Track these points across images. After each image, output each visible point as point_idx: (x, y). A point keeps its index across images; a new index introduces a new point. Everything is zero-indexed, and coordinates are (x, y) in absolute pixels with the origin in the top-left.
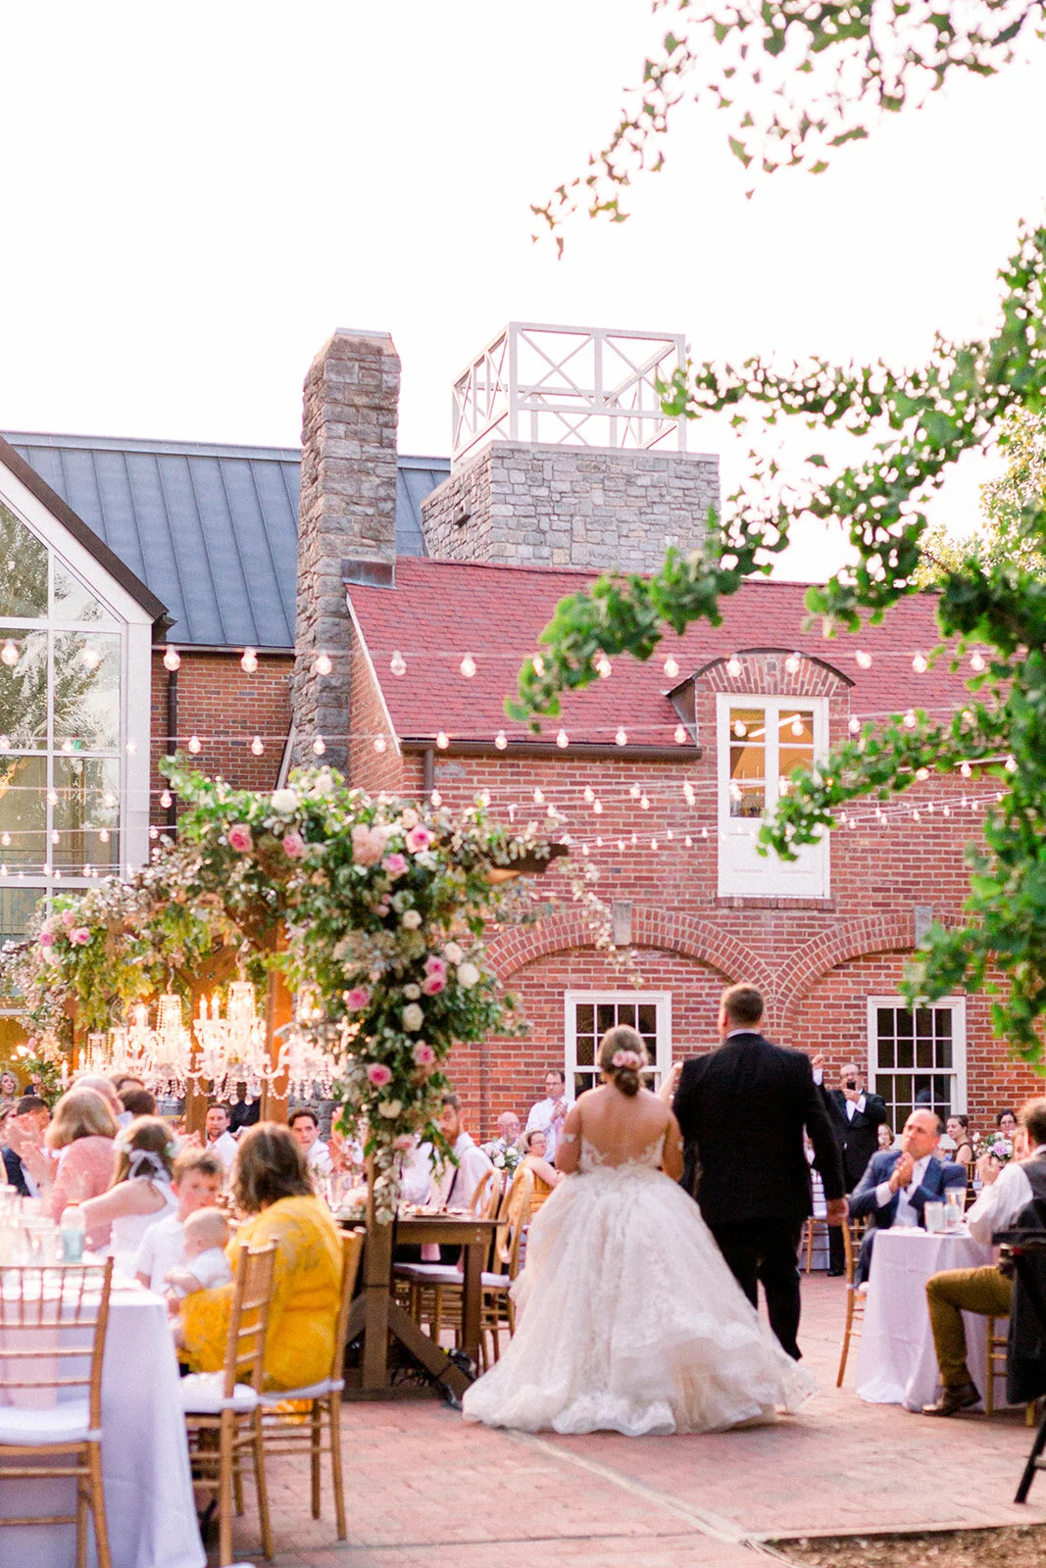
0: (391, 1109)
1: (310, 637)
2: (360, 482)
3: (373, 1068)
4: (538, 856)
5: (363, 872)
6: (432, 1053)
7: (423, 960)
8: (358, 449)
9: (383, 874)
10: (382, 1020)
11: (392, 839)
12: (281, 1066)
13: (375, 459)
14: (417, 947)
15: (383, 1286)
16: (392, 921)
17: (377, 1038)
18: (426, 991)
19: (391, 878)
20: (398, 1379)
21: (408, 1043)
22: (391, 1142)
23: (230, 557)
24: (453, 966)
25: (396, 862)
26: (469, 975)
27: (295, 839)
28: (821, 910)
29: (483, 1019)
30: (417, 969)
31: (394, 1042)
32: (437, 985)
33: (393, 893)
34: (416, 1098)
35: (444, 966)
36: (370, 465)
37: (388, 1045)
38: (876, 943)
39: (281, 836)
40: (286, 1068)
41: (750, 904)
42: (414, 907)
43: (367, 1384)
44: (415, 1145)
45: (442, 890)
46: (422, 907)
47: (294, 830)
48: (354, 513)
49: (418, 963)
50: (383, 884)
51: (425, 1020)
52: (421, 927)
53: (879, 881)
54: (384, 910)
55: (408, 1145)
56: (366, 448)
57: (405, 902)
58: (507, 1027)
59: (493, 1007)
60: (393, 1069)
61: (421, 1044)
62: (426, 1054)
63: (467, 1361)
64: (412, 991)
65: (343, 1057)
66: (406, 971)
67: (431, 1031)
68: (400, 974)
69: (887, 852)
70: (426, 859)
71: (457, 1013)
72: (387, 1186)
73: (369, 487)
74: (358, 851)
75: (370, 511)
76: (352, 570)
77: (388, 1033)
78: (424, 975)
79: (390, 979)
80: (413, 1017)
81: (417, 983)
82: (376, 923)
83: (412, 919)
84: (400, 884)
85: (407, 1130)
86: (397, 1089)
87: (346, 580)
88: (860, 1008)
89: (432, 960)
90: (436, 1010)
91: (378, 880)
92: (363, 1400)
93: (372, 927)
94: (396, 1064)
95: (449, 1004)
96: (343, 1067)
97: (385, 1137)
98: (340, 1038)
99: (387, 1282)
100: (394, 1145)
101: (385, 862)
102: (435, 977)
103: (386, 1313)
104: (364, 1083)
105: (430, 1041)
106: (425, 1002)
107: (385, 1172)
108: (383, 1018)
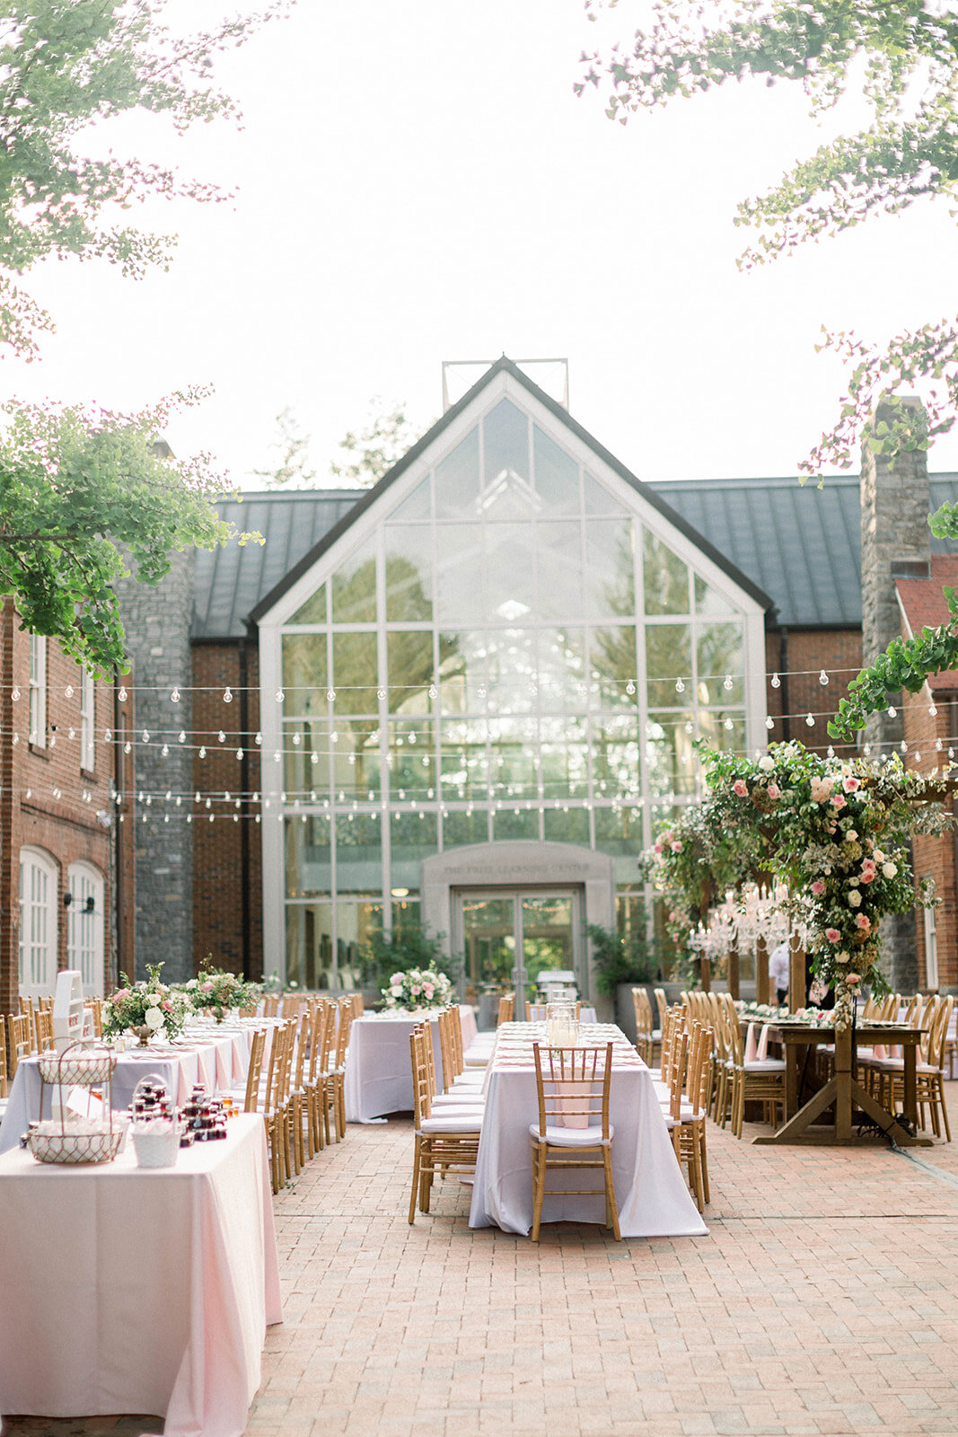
0: (843, 957)
1: (871, 618)
2: (901, 505)
3: (829, 931)
4: (939, 791)
5: (816, 807)
6: (869, 920)
7: (861, 861)
8: (899, 481)
9: (832, 807)
10: (833, 901)
11: (835, 785)
12: (793, 930)
13: (912, 487)
14: (856, 852)
15: (849, 1072)
16: (839, 837)
17: (832, 912)
18: (862, 881)
19: (836, 810)
21: (851, 915)
22: (845, 978)
23: (823, 559)
24: (881, 864)
25: (840, 800)
26: (890, 871)
27: (774, 790)
30: (856, 868)
31: (840, 915)
32: (870, 877)
33: (838, 820)
34: (860, 951)
35: (874, 865)
36: (909, 491)
37: (837, 917)
39: (765, 786)
40: (797, 931)
42: (852, 828)
43: (839, 1136)
45: (870, 816)
46: (857, 827)
47: (773, 782)
48: (898, 527)
49: (858, 863)
50: (832, 814)
51: (863, 900)
52: (858, 840)
54: (833, 830)
55: (855, 980)
56: (905, 480)
57: (845, 825)
60: (842, 931)
61: (860, 915)
62: (864, 921)
63: (908, 1121)
64: (854, 881)
65: (813, 925)
66: (850, 869)
67: (867, 906)
68: (847, 870)
70: (860, 796)
71: (884, 895)
73: (909, 507)
74: (814, 793)
75: (911, 525)
76: (898, 568)
77: (838, 908)
78: (861, 871)
79: (839, 874)
80: (855, 898)
81: (857, 877)
82: (828, 839)
83: (852, 835)
84: (844, 813)
85: (855, 971)
86: (845, 944)
87: (895, 576)
89: (866, 860)
90: (870, 893)
91: (828, 811)
92: (837, 1145)
93: (825, 842)
94: (844, 929)
95: (878, 889)
96: (810, 932)
97: (841, 975)
98: (809, 913)
99: (850, 1069)
100: (847, 981)
101: (832, 800)
102: (868, 872)
103: (849, 1089)
104: (825, 941)
105: (868, 913)
106: (862, 888)
107: (842, 998)
108: (834, 899)
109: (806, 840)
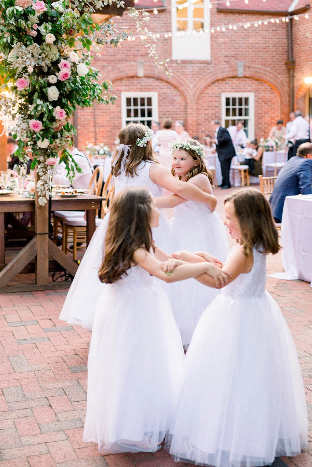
0: (44, 144)
3: (32, 122)
4: (118, 6)
5: (20, 9)
6: (64, 113)
7: (58, 61)
9: (33, 12)
14: (54, 55)
15: (47, 234)
16: (39, 39)
17: (34, 105)
18: (60, 79)
19: (37, 14)
20: (55, 277)
21: (50, 107)
22: (45, 161)
24: (74, 65)
25: (40, 4)
26: (83, 70)
28: (207, 64)
29: (91, 93)
30: (53, 68)
31: (42, 107)
32: (66, 75)
33: (39, 25)
34: (57, 138)
35: (69, 64)
37: (39, 109)
38: (225, 75)
41: (184, 62)
42: (51, 32)
43: (39, 283)
44: (58, 162)
45: (66, 21)
46: (56, 32)
49: (55, 63)
50: (34, 19)
51: (60, 95)
52: (55, 43)
53: (226, 53)
54: (34, 33)
55: (54, 163)
57: (46, 29)
58: (105, 99)
59: (97, 87)
60: (43, 122)
61: (58, 108)
62: (61, 113)
64: (52, 79)
65: (17, 116)
66: (49, 68)
67: (64, 101)
68: (46, 69)
69: (229, 43)
71: (77, 90)
72: (43, 185)
77: (39, 102)
78: (59, 70)
79: (39, 71)
80: (53, 93)
81: (55, 75)
82: (30, 40)
83: (50, 38)
84: (44, 18)
85: (53, 155)
86: (46, 132)
88: (219, 97)
89: (63, 61)
90: (66, 89)
91: (31, 16)
92: (37, 291)
93: (28, 43)
94: (44, 119)
95: (73, 86)
96: (16, 122)
97: (41, 159)
98: (14, 105)
99: (47, 232)
100: (46, 163)
101: (34, 5)
102: (65, 71)
103: (47, 247)
104: (28, 130)
105: (63, 106)
106: (59, 85)
107: (42, 178)
108: (36, 94)
109: (12, 40)
